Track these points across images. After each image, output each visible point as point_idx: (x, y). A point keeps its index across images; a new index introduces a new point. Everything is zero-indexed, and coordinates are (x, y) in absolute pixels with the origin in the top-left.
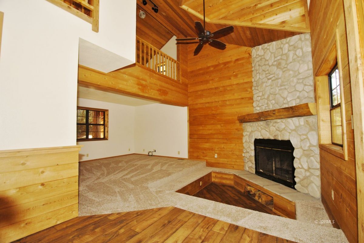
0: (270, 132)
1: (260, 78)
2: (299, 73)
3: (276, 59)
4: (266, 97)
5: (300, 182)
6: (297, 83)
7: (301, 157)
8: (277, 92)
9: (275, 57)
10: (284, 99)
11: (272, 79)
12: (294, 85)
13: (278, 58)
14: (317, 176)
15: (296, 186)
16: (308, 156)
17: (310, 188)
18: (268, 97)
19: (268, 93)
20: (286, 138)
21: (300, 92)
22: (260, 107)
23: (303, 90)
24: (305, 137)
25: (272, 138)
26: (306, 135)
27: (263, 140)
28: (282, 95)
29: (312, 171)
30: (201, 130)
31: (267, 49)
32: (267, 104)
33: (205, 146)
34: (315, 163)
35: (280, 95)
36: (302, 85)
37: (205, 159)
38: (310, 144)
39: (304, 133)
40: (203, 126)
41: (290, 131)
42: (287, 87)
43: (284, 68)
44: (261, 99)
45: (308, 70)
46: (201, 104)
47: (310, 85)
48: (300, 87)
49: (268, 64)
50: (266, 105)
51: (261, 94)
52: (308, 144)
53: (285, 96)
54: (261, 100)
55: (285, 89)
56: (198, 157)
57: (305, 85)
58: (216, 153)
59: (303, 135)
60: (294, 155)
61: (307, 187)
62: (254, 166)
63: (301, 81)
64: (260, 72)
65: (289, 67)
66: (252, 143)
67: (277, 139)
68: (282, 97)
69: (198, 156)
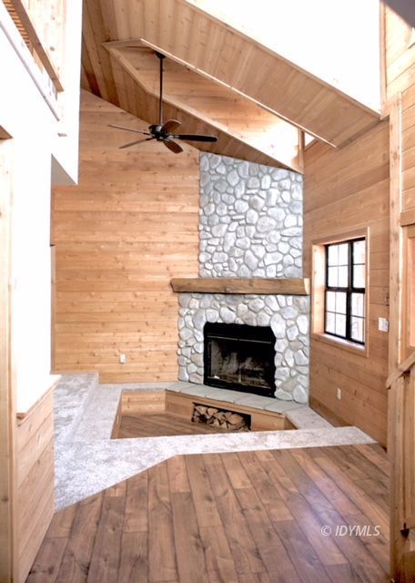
0: (237, 312)
1: (215, 212)
2: (285, 228)
3: (248, 192)
4: (227, 249)
5: (282, 387)
6: (281, 240)
7: (285, 351)
8: (248, 246)
9: (247, 188)
10: (260, 260)
11: (241, 222)
12: (275, 242)
13: (254, 191)
14: (306, 375)
15: (276, 394)
16: (295, 350)
17: (295, 392)
18: (232, 249)
19: (231, 244)
20: (265, 323)
21: (284, 255)
22: (213, 264)
23: (289, 253)
24: (293, 323)
25: (241, 322)
26: (295, 319)
27: (224, 325)
28: (257, 254)
29: (299, 369)
30: (87, 302)
31: (234, 168)
32: (228, 261)
33: (96, 340)
34: (305, 358)
35: (253, 252)
36: (288, 246)
37: (97, 368)
38: (299, 332)
39: (292, 317)
40: (93, 293)
41: (271, 313)
42: (265, 242)
43: (262, 211)
44: (216, 251)
45: (297, 226)
46: (88, 243)
47: (299, 249)
48: (284, 248)
49: (234, 194)
50: (226, 264)
51: (216, 242)
52: (296, 333)
53: (261, 256)
54: (216, 254)
55: (262, 244)
56: (80, 365)
57: (292, 247)
58: (123, 353)
59: (290, 319)
60: (276, 348)
61: (291, 392)
62: (202, 371)
63: (286, 239)
64: (217, 202)
65: (269, 213)
66: (199, 330)
67: (250, 324)
68: (256, 256)
69: (78, 363)
